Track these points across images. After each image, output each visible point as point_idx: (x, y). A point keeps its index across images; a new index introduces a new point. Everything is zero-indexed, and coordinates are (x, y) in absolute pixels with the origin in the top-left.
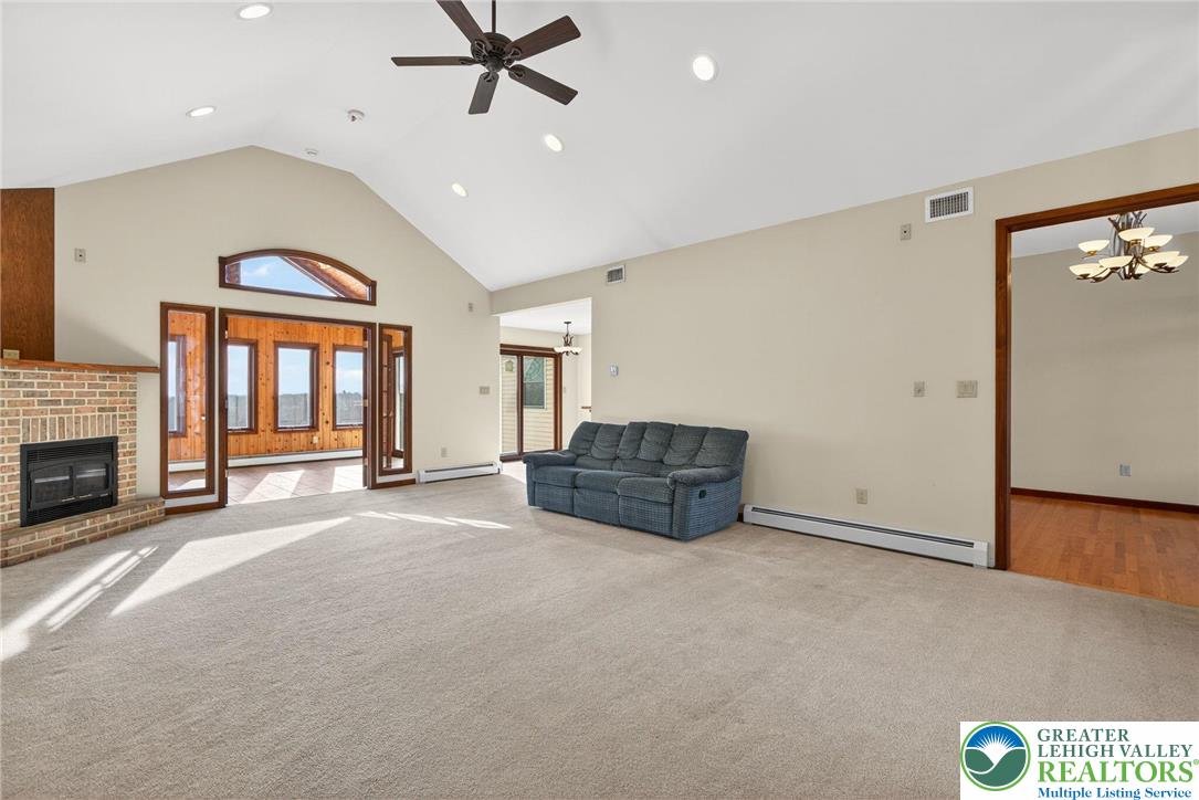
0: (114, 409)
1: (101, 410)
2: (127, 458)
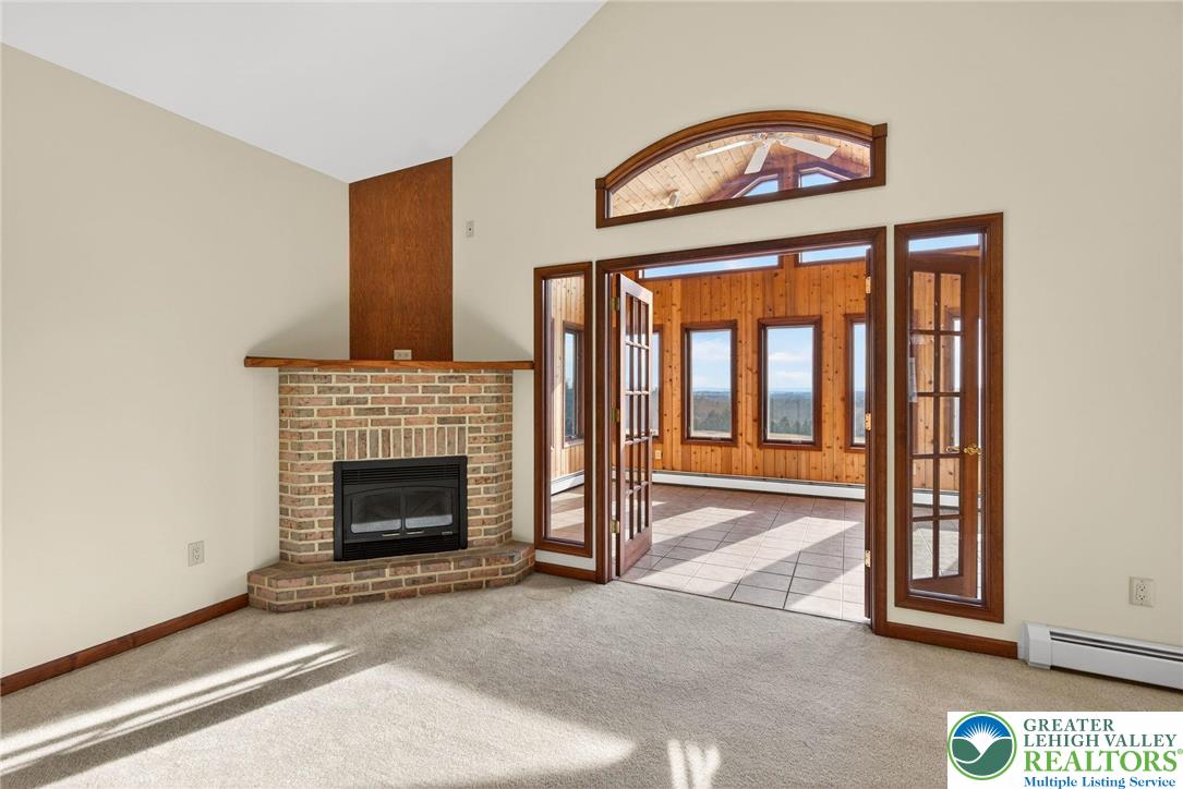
0: (460, 421)
1: (442, 421)
2: (482, 486)
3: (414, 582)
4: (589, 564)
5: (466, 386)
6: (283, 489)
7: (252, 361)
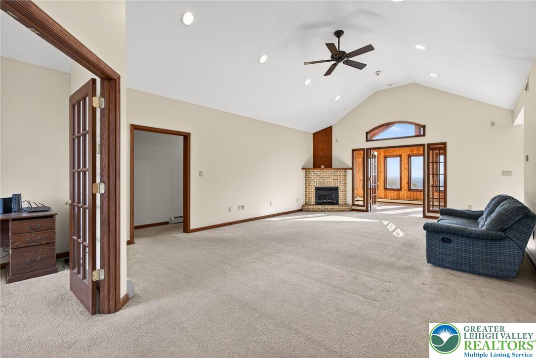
0: (337, 180)
1: (334, 180)
2: (341, 193)
3: (331, 209)
4: (364, 208)
5: (338, 173)
6: (306, 191)
7: (303, 169)
